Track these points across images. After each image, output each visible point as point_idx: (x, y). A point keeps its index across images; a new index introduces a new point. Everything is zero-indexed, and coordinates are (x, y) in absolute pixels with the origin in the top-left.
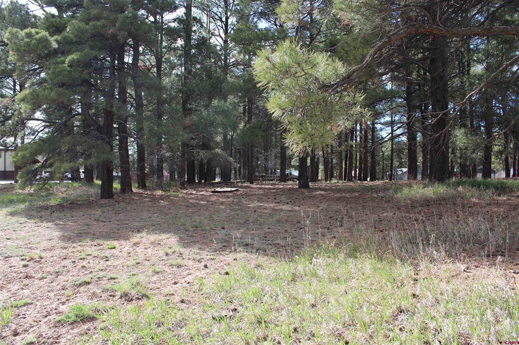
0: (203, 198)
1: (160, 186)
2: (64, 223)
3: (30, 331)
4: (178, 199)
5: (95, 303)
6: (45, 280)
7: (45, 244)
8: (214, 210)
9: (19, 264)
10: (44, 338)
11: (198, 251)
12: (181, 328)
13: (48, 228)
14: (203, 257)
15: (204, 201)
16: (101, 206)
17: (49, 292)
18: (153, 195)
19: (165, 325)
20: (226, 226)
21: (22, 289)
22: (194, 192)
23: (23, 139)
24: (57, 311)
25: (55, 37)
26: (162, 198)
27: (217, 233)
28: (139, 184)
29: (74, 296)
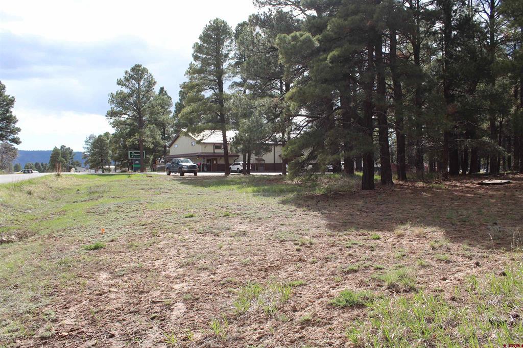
0: (469, 190)
1: (421, 178)
2: (329, 212)
3: (306, 309)
4: (441, 191)
5: (363, 291)
6: (316, 264)
7: (313, 231)
8: (482, 204)
9: (293, 248)
10: (319, 317)
11: (468, 247)
12: (454, 327)
13: (315, 216)
14: (474, 254)
15: (471, 194)
16: (363, 197)
17: (320, 276)
18: (414, 187)
19: (436, 321)
20: (498, 222)
21: (297, 270)
22: (458, 184)
23: (289, 134)
24: (328, 294)
25: (317, 36)
26: (423, 189)
27: (489, 229)
28: (399, 175)
29: (343, 282)
